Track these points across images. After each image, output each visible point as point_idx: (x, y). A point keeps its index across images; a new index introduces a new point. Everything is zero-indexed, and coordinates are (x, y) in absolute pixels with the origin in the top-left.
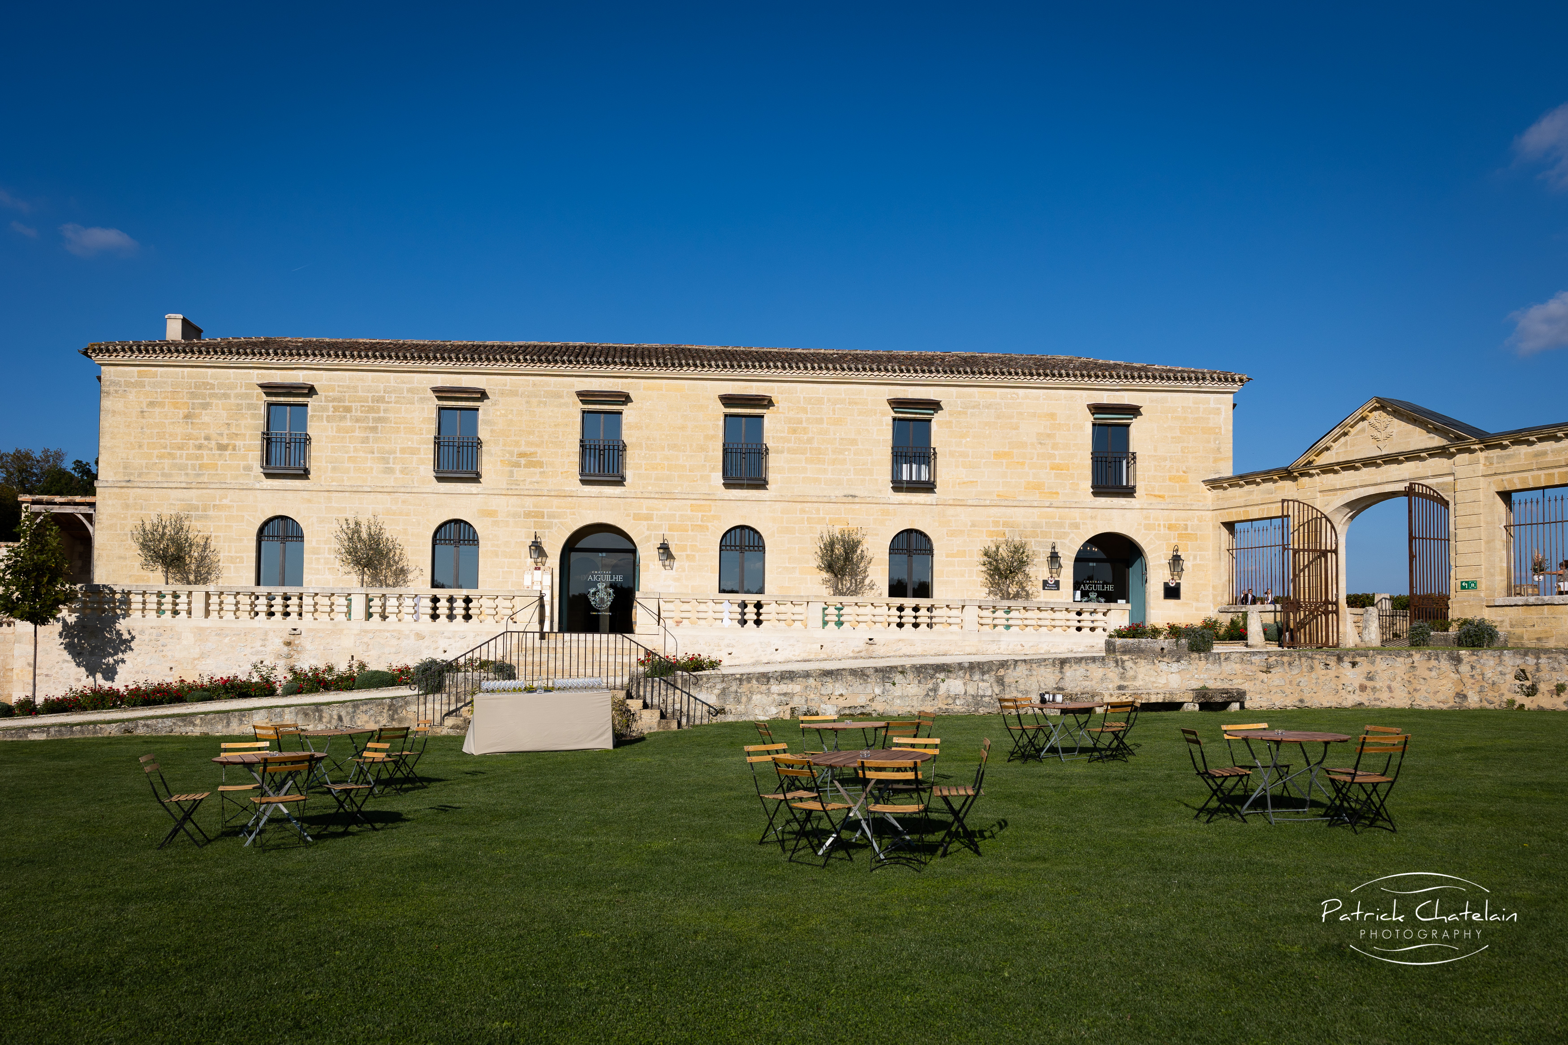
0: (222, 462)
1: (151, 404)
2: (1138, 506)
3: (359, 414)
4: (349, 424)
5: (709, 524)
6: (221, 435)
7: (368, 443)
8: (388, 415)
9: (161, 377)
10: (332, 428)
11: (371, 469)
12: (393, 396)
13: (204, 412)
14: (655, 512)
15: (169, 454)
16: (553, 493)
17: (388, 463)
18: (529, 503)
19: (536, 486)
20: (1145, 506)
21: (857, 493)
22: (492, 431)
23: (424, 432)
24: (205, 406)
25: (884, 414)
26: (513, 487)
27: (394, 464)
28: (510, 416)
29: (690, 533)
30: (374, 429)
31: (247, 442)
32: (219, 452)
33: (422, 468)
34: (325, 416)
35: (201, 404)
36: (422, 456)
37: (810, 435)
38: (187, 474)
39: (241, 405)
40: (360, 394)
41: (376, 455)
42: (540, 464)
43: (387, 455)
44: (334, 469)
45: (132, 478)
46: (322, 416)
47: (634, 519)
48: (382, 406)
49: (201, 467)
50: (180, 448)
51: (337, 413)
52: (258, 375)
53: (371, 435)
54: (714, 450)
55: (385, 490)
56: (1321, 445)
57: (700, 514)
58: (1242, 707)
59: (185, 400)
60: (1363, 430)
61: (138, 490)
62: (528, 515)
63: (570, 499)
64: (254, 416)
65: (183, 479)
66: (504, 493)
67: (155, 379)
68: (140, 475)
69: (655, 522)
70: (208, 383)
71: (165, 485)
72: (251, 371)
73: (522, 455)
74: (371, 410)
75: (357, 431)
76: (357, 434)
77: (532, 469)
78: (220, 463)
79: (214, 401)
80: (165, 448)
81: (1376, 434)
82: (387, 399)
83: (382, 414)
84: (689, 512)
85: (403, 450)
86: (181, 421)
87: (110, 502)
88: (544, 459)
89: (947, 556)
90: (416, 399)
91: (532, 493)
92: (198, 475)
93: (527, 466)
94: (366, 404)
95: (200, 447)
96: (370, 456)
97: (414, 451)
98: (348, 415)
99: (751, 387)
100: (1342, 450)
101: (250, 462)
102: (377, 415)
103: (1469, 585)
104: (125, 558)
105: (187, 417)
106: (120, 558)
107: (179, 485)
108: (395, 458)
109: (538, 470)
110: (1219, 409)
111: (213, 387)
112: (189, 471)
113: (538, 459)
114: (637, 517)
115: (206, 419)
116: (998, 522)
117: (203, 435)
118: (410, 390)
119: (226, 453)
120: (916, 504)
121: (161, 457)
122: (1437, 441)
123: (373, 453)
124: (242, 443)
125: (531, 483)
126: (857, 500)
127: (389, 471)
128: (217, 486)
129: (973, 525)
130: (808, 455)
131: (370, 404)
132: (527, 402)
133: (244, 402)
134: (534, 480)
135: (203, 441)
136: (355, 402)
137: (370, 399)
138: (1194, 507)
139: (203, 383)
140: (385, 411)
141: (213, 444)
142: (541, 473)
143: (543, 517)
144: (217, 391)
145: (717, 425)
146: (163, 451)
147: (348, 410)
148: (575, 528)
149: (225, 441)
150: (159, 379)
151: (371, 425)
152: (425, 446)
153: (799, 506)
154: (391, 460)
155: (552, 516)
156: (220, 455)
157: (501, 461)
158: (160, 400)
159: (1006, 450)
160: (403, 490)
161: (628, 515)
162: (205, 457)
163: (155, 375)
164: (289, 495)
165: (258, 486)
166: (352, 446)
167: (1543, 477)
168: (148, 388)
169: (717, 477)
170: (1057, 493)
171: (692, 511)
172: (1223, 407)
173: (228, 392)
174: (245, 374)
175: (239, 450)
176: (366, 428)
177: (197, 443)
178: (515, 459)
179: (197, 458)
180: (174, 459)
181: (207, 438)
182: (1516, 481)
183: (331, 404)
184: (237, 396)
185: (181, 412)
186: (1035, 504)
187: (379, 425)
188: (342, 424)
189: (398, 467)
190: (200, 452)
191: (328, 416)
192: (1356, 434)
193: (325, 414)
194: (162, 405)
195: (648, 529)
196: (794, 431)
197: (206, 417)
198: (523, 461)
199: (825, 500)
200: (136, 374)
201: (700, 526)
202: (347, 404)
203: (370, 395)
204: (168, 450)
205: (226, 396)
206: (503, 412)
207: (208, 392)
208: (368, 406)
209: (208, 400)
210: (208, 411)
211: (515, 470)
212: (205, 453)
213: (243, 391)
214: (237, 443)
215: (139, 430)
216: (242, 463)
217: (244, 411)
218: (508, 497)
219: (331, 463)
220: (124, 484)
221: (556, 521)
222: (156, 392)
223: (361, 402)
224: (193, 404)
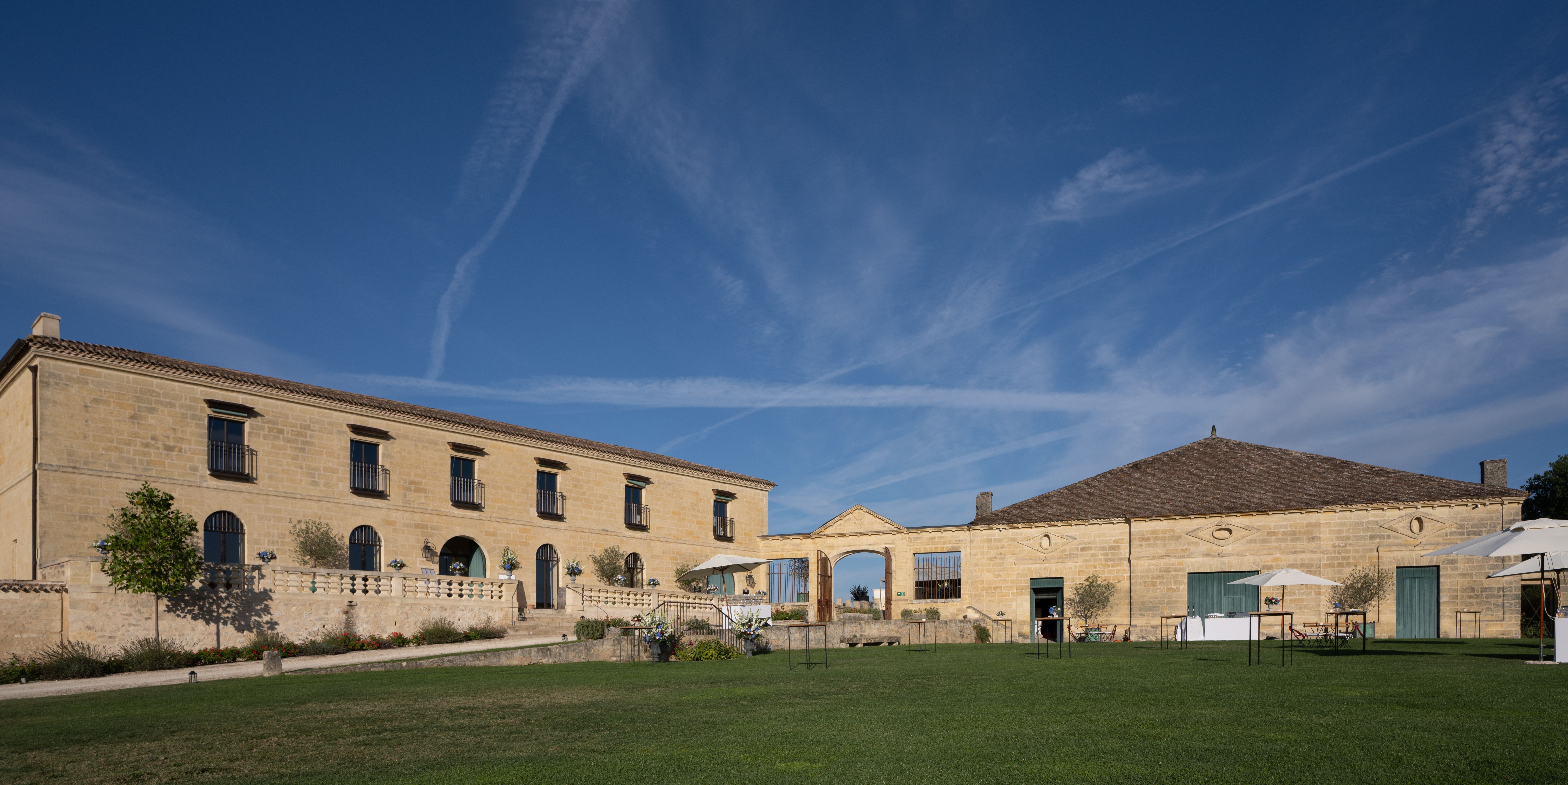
0: (169, 461)
1: (95, 401)
2: (733, 548)
3: (290, 436)
4: (282, 443)
5: (530, 542)
6: (168, 437)
7: (298, 460)
8: (313, 440)
9: (105, 378)
10: (268, 444)
11: (301, 481)
12: (317, 426)
13: (150, 415)
14: (498, 531)
15: (116, 448)
16: (434, 512)
17: (314, 478)
18: (418, 518)
19: (422, 506)
20: (736, 548)
21: (608, 529)
22: (391, 462)
23: (341, 457)
24: (152, 410)
25: (621, 482)
26: (407, 505)
27: (319, 478)
28: (403, 453)
29: (519, 546)
30: (302, 450)
31: (193, 447)
32: (166, 452)
33: (340, 484)
34: (261, 434)
35: (148, 408)
36: (340, 475)
37: (584, 490)
38: (135, 468)
39: (186, 414)
40: (291, 420)
41: (304, 470)
42: (425, 491)
43: (313, 472)
44: (270, 478)
45: (77, 465)
46: (259, 434)
47: (486, 535)
48: (309, 433)
49: (149, 462)
50: (128, 443)
51: (272, 433)
52: (201, 391)
53: (300, 454)
54: (531, 493)
55: (313, 498)
56: (829, 524)
57: (524, 535)
58: (899, 644)
59: (131, 402)
60: (850, 519)
61: (85, 476)
62: (417, 526)
63: (445, 517)
64: (198, 426)
65: (131, 471)
66: (401, 508)
67: (98, 379)
68: (86, 463)
69: (498, 538)
70: (154, 391)
71: (115, 475)
72: (195, 387)
73: (412, 483)
74: (299, 434)
75: (289, 449)
76: (288, 452)
77: (419, 494)
78: (167, 461)
79: (160, 408)
80: (112, 441)
81: (857, 522)
82: (312, 428)
83: (308, 439)
84: (518, 533)
85: (325, 469)
86: (127, 420)
87: (55, 485)
88: (427, 488)
89: (652, 570)
90: (335, 431)
91: (420, 511)
92: (147, 470)
93: (415, 491)
94: (295, 429)
95: (147, 445)
96: (299, 470)
97: (334, 471)
98: (281, 436)
99: (552, 455)
100: (838, 528)
101: (196, 464)
102: (304, 439)
103: (901, 594)
104: (74, 537)
105: (133, 417)
106: (68, 536)
107: (129, 476)
108: (319, 474)
109: (423, 495)
110: (763, 499)
111: (158, 395)
112: (137, 465)
113: (423, 487)
114: (488, 534)
115: (152, 422)
116: (674, 552)
117: (150, 435)
118: (330, 423)
119: (173, 453)
120: (637, 538)
121: (107, 449)
122: (888, 527)
123: (302, 468)
124: (188, 447)
125: (419, 503)
126: (609, 533)
127: (315, 484)
128: (167, 481)
129: (663, 553)
130: (583, 502)
131: (299, 430)
132: (415, 445)
133: (189, 413)
134: (420, 501)
135: (150, 441)
136: (286, 426)
137: (299, 426)
138: (754, 550)
139: (149, 390)
140: (311, 436)
141: (160, 444)
142: (425, 497)
143: (427, 529)
144: (162, 399)
145: (533, 477)
146: (109, 444)
147: (281, 431)
148: (449, 538)
149: (172, 443)
150: (103, 379)
151: (299, 446)
152: (342, 468)
153: (579, 534)
154: (316, 476)
155: (433, 528)
156: (167, 455)
157: (398, 485)
158: (104, 398)
159: (678, 510)
160: (327, 499)
161: (482, 532)
162: (153, 455)
163: (99, 375)
164: (233, 495)
165: (204, 484)
166: (285, 461)
167: (933, 548)
168: (91, 386)
169: (534, 512)
170: (699, 538)
171: (520, 532)
172: (764, 498)
173: (173, 401)
174: (189, 388)
175: (186, 452)
176: (296, 448)
177: (144, 441)
178: (407, 485)
179: (144, 454)
180: (121, 452)
181: (154, 438)
182: (922, 549)
183: (266, 425)
184: (182, 406)
185: (127, 412)
186: (691, 543)
187: (306, 447)
188: (276, 442)
189: (322, 482)
190: (147, 449)
191: (264, 435)
192: (846, 521)
193: (262, 433)
194: (106, 402)
195: (494, 543)
196: (576, 486)
197: (152, 420)
198: (413, 487)
199: (593, 531)
200: (78, 371)
201: (524, 542)
202: (280, 427)
203: (299, 423)
204: (115, 444)
205: (171, 405)
206: (399, 450)
207: (153, 399)
208: (298, 431)
209: (154, 405)
210: (154, 415)
211: (408, 493)
212: (152, 451)
213: (188, 402)
214: (183, 446)
215: (84, 422)
216: (189, 464)
217: (189, 420)
218: (403, 512)
219: (267, 472)
220: (70, 470)
221: (436, 532)
222: (101, 391)
223: (291, 427)
224: (139, 407)
